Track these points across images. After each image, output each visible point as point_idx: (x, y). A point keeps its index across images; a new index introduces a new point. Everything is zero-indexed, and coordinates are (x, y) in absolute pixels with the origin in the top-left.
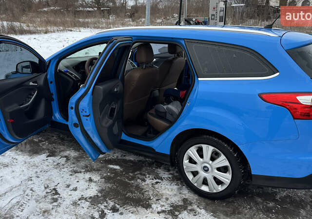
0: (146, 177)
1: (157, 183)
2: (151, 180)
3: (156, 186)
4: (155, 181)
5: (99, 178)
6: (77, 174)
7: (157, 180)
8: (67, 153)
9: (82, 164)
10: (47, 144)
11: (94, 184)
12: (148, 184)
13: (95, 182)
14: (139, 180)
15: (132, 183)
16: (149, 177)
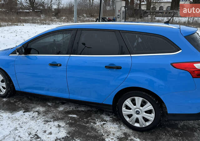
0: (96, 121)
1: (104, 124)
2: (100, 123)
3: (104, 126)
4: (102, 123)
5: (64, 124)
6: (48, 123)
7: (104, 122)
8: (37, 109)
9: (50, 115)
10: (21, 103)
11: (63, 128)
12: (98, 126)
13: (63, 127)
14: (92, 123)
15: (88, 126)
16: (98, 121)
